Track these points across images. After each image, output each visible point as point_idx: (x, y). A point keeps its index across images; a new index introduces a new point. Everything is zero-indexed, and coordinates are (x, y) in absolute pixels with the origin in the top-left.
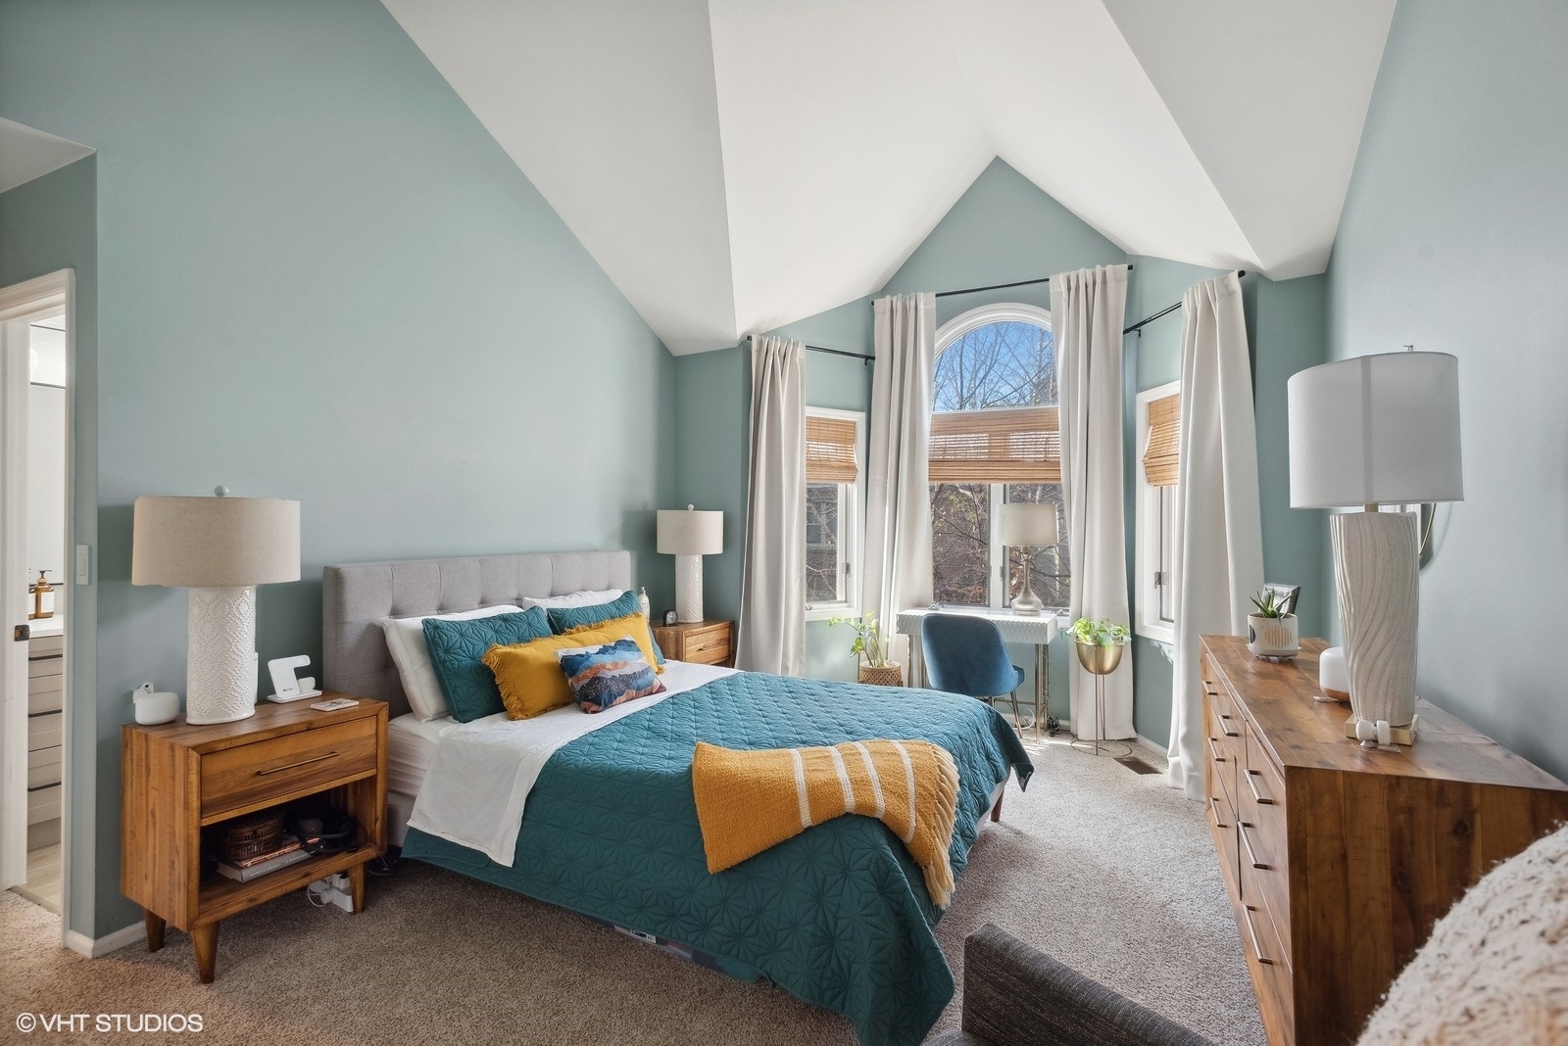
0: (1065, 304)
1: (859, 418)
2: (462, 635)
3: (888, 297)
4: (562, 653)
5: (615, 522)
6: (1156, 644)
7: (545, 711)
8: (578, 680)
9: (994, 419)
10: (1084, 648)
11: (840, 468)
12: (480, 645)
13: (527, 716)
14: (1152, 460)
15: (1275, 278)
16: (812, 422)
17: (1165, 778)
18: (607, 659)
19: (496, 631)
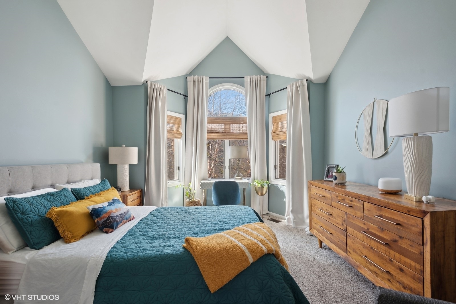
0: (249, 85)
1: (182, 116)
2: (31, 204)
3: (193, 76)
4: (91, 208)
5: (90, 152)
6: (276, 185)
7: (84, 236)
8: (101, 219)
9: (227, 120)
10: (257, 189)
11: (177, 133)
12: (42, 209)
13: (76, 239)
14: (274, 133)
15: (315, 82)
16: (169, 117)
17: (284, 222)
18: (112, 208)
19: (49, 201)
